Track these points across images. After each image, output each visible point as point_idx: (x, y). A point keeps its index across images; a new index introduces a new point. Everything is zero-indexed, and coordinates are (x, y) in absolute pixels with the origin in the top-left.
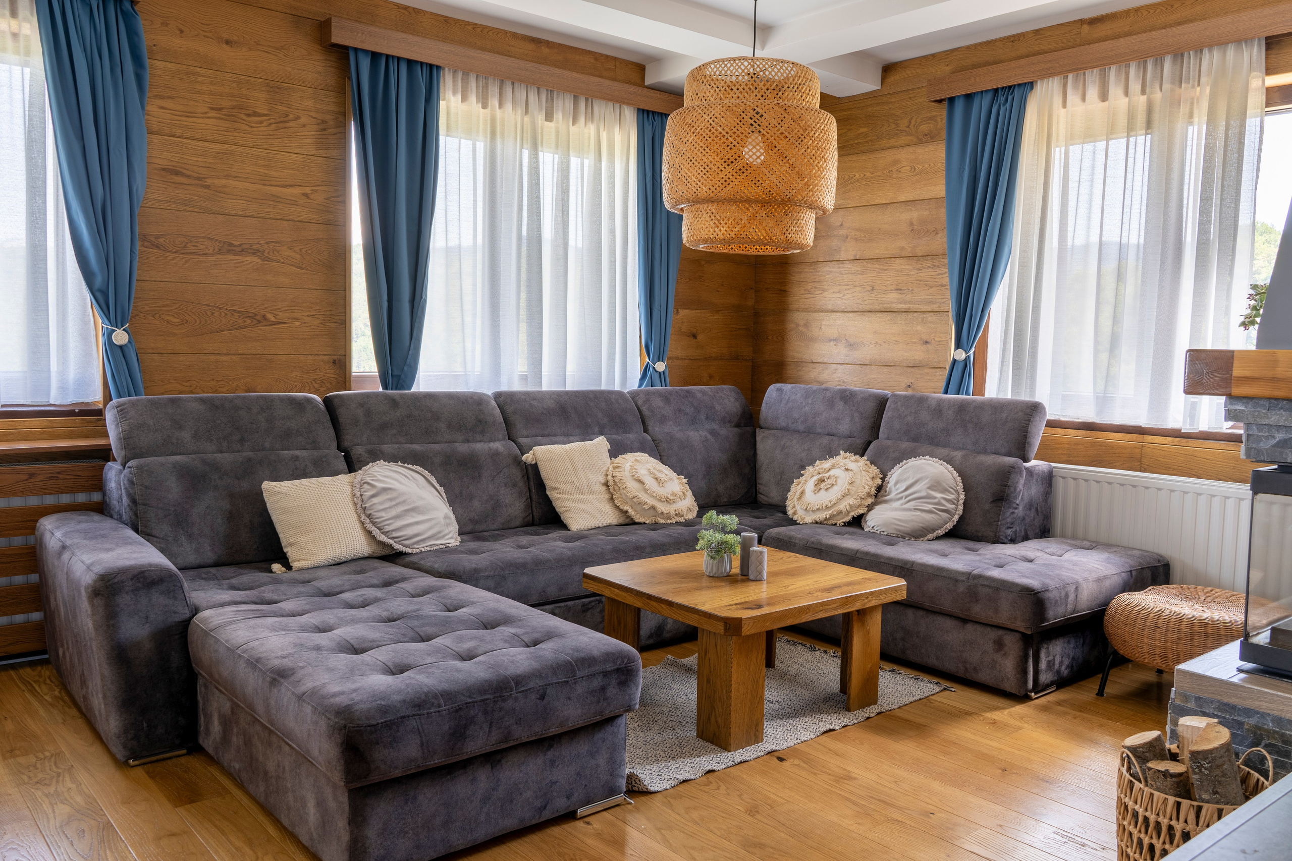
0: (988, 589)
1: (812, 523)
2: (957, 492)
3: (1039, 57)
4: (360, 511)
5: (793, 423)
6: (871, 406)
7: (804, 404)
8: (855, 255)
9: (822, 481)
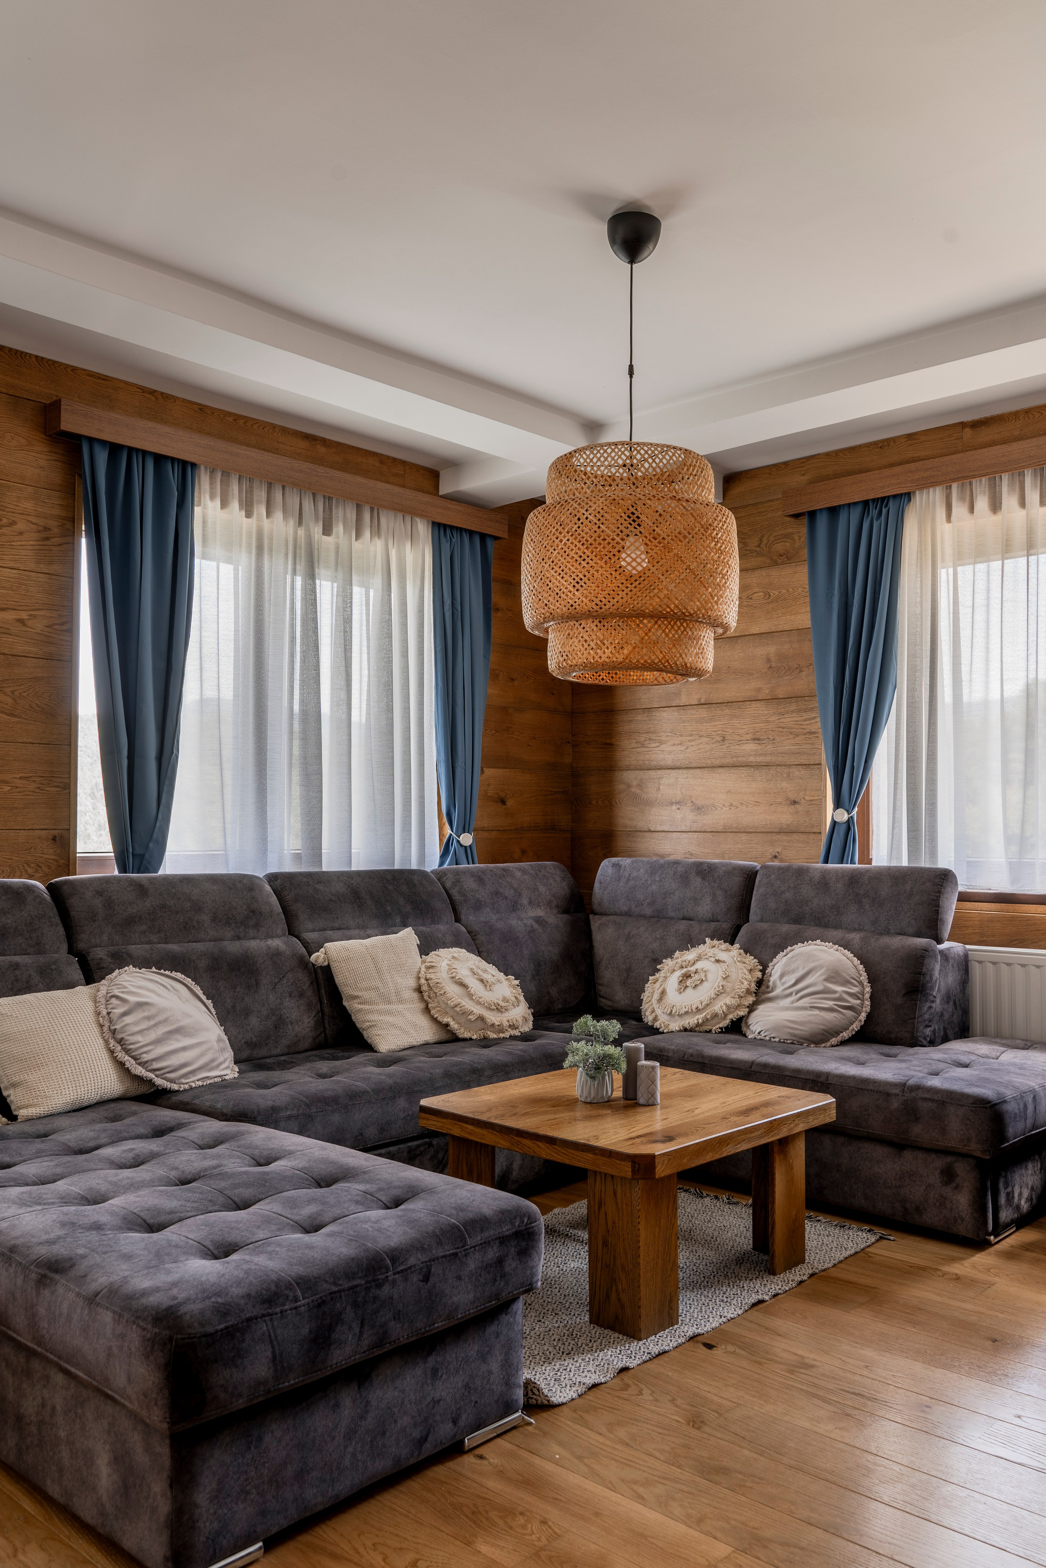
0: (930, 1104)
1: (680, 1031)
2: (861, 983)
3: (917, 464)
4: (107, 1035)
5: (636, 907)
6: (736, 882)
7: (649, 882)
8: (700, 699)
9: (687, 976)
